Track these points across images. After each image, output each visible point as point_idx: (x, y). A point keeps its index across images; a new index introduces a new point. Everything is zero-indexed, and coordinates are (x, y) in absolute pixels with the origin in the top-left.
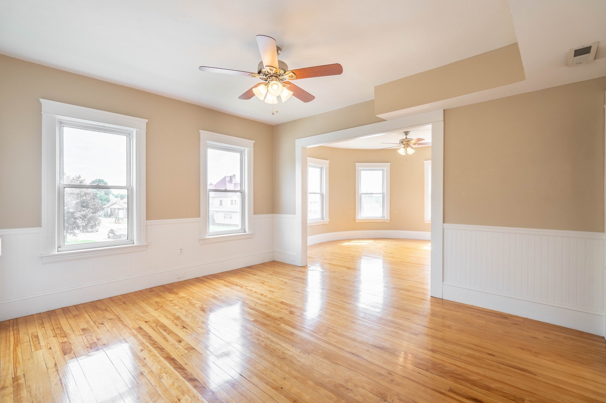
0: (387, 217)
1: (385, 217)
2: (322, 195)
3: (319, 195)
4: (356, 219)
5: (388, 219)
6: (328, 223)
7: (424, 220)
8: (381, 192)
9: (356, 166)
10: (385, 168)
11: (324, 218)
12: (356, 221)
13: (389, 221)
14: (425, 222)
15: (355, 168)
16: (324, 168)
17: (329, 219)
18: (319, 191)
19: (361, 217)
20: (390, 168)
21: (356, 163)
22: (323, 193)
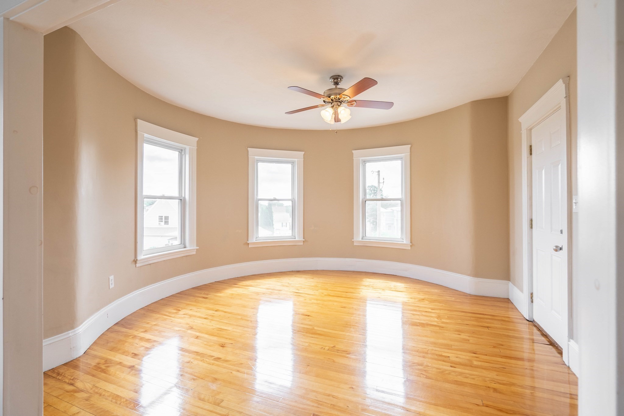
0: (299, 238)
1: (296, 238)
2: (182, 201)
3: (177, 201)
4: (248, 242)
5: (300, 240)
6: (195, 253)
7: (353, 240)
8: (290, 198)
9: (249, 154)
10: (296, 160)
11: (187, 244)
12: (250, 246)
13: (302, 244)
14: (355, 244)
15: (248, 157)
16: (187, 151)
17: (197, 246)
18: (176, 194)
19: (257, 239)
20: (304, 160)
21: (249, 149)
22: (185, 198)
